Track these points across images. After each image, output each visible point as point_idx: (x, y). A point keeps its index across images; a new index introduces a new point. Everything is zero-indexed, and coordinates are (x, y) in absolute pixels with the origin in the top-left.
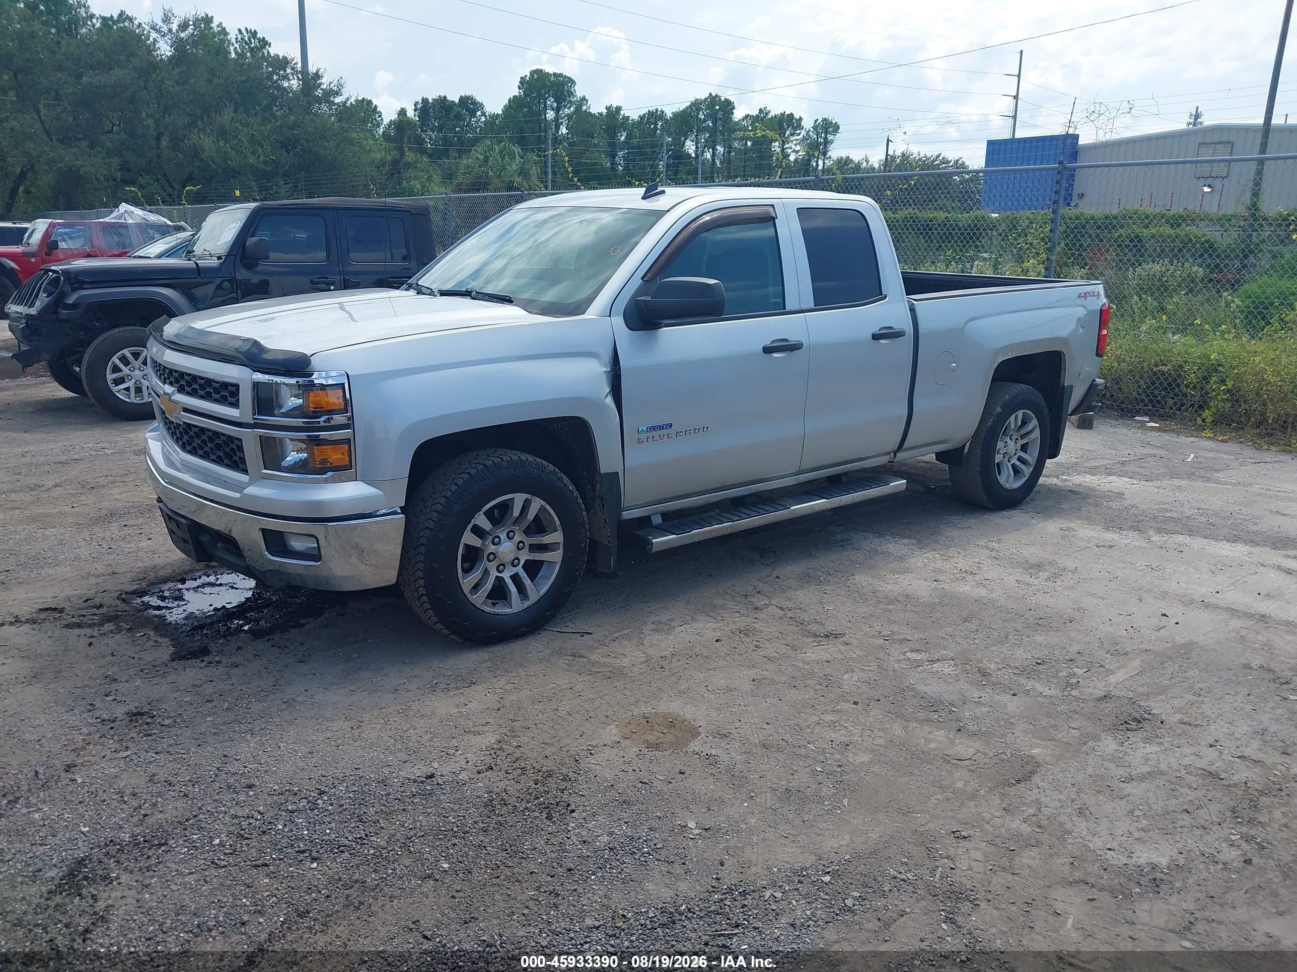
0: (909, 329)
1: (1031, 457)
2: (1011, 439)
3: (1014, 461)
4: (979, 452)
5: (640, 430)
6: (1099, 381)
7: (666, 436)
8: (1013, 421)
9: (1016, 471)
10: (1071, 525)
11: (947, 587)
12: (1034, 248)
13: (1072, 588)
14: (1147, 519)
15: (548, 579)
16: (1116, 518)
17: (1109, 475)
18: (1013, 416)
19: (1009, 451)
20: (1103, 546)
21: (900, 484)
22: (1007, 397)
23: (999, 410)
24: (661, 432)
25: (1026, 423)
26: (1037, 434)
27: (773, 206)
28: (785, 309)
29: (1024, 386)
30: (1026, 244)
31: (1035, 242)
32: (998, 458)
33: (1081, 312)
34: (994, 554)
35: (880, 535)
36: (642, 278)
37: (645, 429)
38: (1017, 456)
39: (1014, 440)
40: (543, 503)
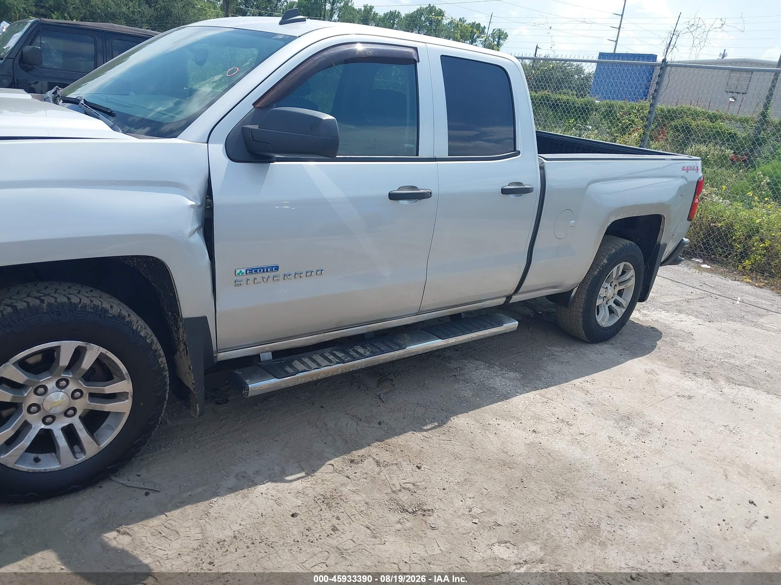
0: (537, 186)
1: (625, 301)
2: (611, 285)
3: (611, 303)
4: (584, 296)
5: (238, 271)
6: (686, 240)
7: (271, 279)
8: (615, 271)
9: (611, 311)
10: (654, 367)
11: (544, 440)
12: (635, 124)
13: (659, 452)
14: (716, 365)
15: (113, 429)
16: (690, 362)
17: (680, 312)
18: (616, 267)
19: (608, 295)
20: (683, 396)
21: (512, 325)
22: (614, 251)
23: (605, 261)
24: (266, 275)
25: (625, 272)
26: (632, 282)
27: (416, 49)
28: (417, 155)
29: (628, 242)
30: (629, 120)
31: (636, 120)
32: (599, 302)
33: (680, 182)
34: (588, 398)
35: (490, 365)
36: (254, 104)
37: (244, 271)
38: (613, 300)
39: (613, 286)
40: (104, 351)
